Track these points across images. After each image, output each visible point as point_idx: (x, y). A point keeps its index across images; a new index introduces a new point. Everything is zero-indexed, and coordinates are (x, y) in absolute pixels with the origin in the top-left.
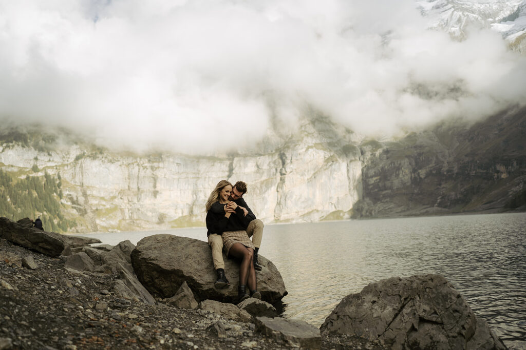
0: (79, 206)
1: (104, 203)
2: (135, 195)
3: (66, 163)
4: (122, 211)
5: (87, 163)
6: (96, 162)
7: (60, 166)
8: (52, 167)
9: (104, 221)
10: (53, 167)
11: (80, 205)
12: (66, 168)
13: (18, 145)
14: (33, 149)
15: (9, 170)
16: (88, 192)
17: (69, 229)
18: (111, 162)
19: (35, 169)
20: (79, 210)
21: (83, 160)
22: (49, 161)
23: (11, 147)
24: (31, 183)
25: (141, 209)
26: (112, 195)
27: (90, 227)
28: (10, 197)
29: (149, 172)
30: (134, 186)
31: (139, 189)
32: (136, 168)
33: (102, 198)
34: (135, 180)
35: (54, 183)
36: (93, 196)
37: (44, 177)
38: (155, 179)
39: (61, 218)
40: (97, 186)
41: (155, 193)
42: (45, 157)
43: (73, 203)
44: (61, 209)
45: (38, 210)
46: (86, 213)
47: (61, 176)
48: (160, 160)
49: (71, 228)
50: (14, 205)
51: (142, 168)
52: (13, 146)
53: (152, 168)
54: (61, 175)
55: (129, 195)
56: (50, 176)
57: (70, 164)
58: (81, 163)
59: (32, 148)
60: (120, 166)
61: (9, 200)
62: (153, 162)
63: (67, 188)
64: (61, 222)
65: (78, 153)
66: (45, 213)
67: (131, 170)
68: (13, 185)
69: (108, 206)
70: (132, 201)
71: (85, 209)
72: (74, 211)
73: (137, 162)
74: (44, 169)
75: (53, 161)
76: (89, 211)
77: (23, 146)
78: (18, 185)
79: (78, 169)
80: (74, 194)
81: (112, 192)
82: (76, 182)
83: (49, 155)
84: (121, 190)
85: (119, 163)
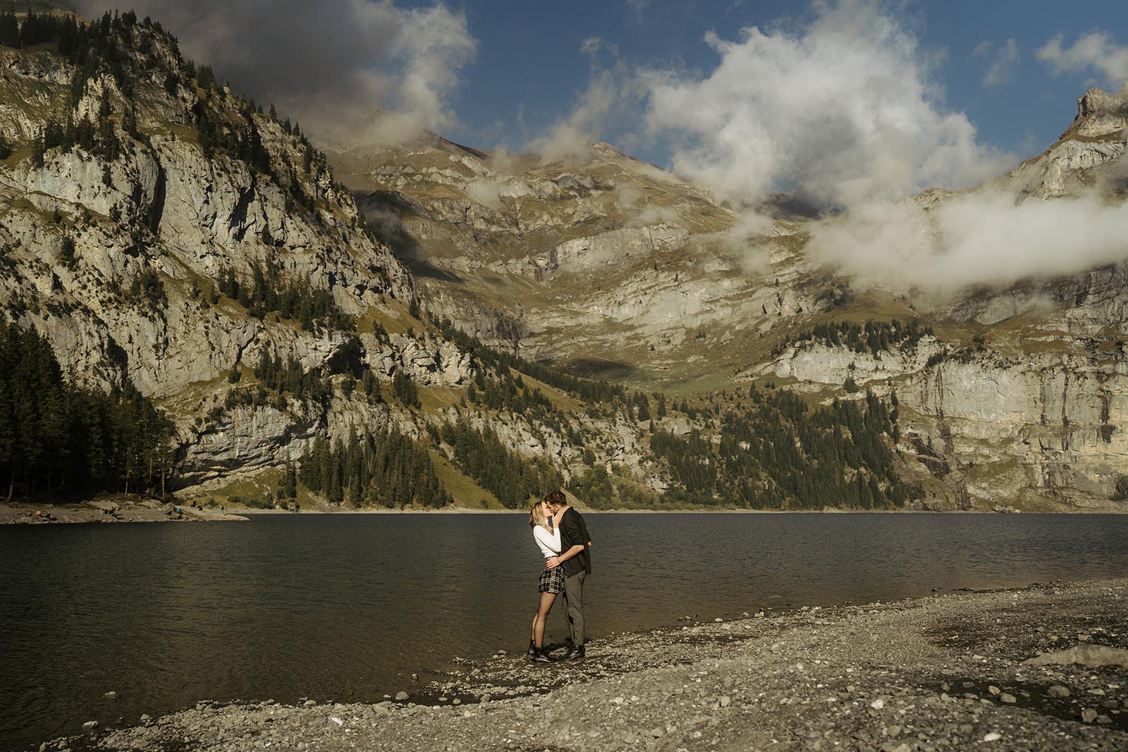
0: (932, 458)
1: (986, 451)
2: (1056, 436)
3: (909, 371)
4: (1028, 468)
5: (951, 370)
6: (970, 368)
7: (896, 378)
8: (880, 382)
9: (984, 489)
10: (884, 380)
11: (935, 456)
12: (908, 382)
13: (820, 343)
14: (846, 349)
15: (805, 389)
16: (953, 430)
17: (907, 502)
18: (1000, 366)
19: (850, 386)
20: (932, 466)
21: (942, 365)
22: (877, 369)
23: (808, 348)
24: (840, 415)
25: (1070, 465)
26: (1004, 435)
27: (952, 500)
28: (801, 440)
29: (1091, 384)
30: (1055, 417)
31: (1066, 422)
32: (1061, 377)
33: (984, 442)
34: (1059, 403)
35: (884, 412)
36: (963, 437)
37: (866, 402)
38: (1106, 401)
39: (894, 480)
40: (973, 417)
41: (1107, 432)
42: (868, 363)
43: (921, 450)
44: (896, 463)
45: (849, 465)
46: (948, 471)
47: (899, 399)
48: (1119, 357)
49: (911, 501)
50: (807, 454)
51: (1072, 377)
52: (812, 345)
53: (1100, 376)
54: (898, 397)
55: (1042, 435)
56: (877, 399)
57: (916, 374)
58: (939, 371)
59: (844, 346)
60: (1023, 373)
61: (798, 445)
62: (1102, 363)
63: (910, 423)
64: (892, 489)
65: (934, 350)
66: (863, 470)
67: (1046, 381)
68: (808, 417)
69: (996, 459)
70: (1050, 449)
71: (946, 464)
72: (923, 468)
73: (1061, 363)
74: (867, 387)
75: (884, 369)
76: (953, 468)
77: (829, 345)
78: (815, 418)
79: (932, 384)
80: (922, 433)
81: (1005, 430)
82: (927, 410)
83: (876, 358)
84: (1026, 425)
85: (1021, 368)
